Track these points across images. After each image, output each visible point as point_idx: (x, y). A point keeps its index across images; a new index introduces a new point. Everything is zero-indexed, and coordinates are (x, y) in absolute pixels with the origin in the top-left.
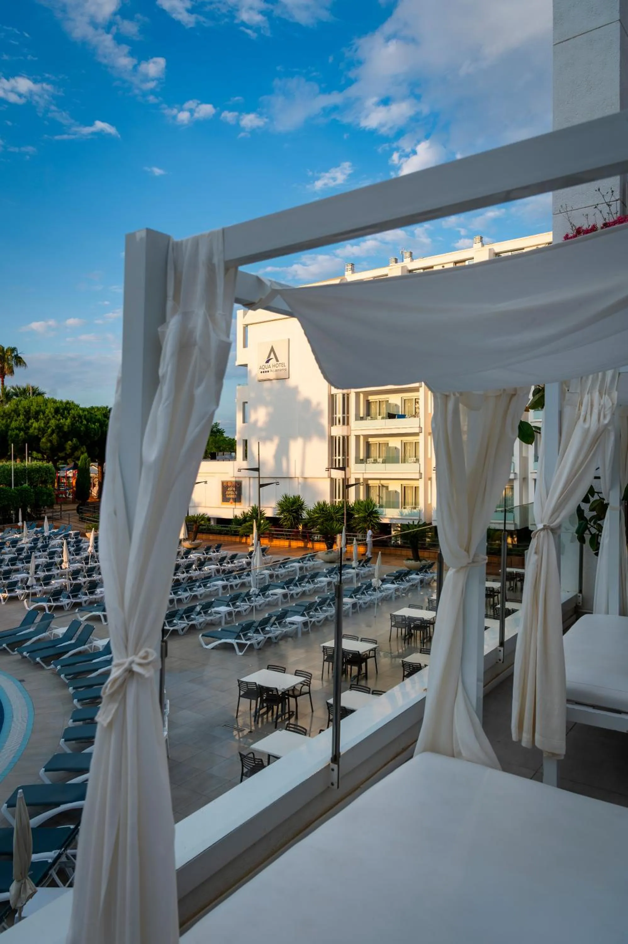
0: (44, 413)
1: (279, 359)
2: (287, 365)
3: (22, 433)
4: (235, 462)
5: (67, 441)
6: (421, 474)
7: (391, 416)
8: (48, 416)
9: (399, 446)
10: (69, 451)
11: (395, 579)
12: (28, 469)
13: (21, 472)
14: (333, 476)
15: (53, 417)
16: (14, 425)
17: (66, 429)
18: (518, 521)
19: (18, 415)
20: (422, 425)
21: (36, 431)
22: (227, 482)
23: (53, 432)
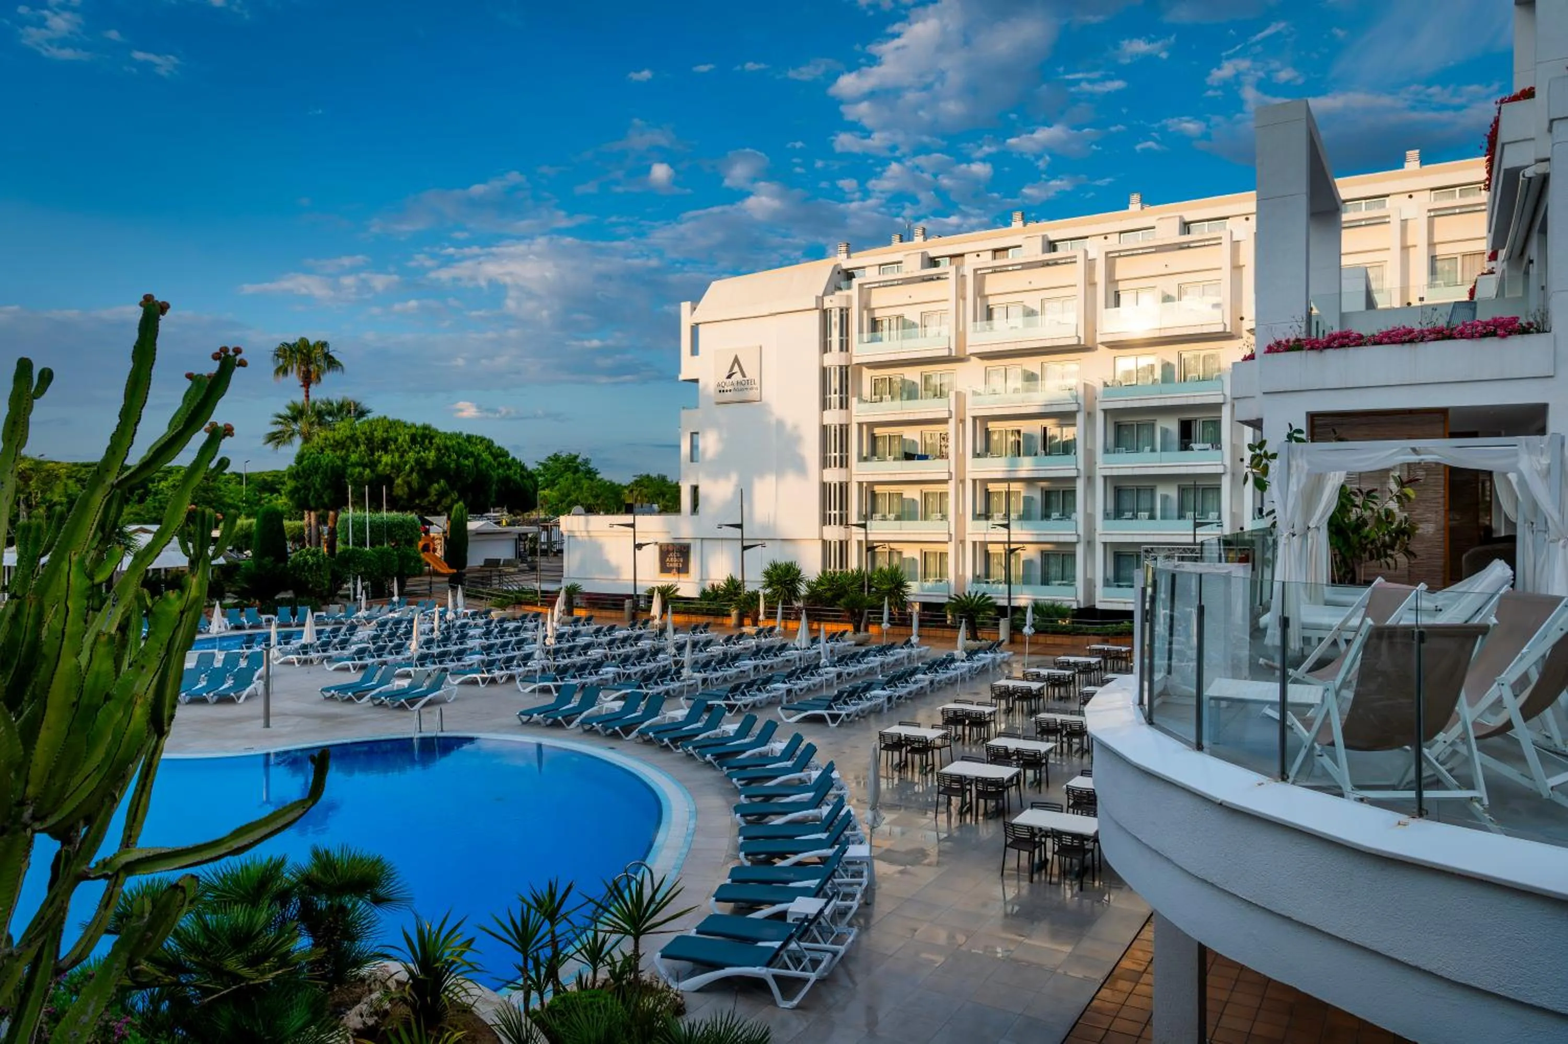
0: (396, 440)
1: (746, 373)
2: (757, 381)
3: (368, 471)
4: (679, 517)
5: (431, 483)
6: (950, 535)
7: (909, 457)
8: (402, 446)
9: (918, 498)
10: (433, 498)
11: (928, 669)
12: (387, 523)
13: (378, 526)
14: (827, 537)
15: (410, 448)
16: (354, 457)
17: (430, 466)
18: (1081, 597)
19: (357, 445)
20: (953, 470)
21: (388, 468)
22: (668, 545)
23: (412, 470)
